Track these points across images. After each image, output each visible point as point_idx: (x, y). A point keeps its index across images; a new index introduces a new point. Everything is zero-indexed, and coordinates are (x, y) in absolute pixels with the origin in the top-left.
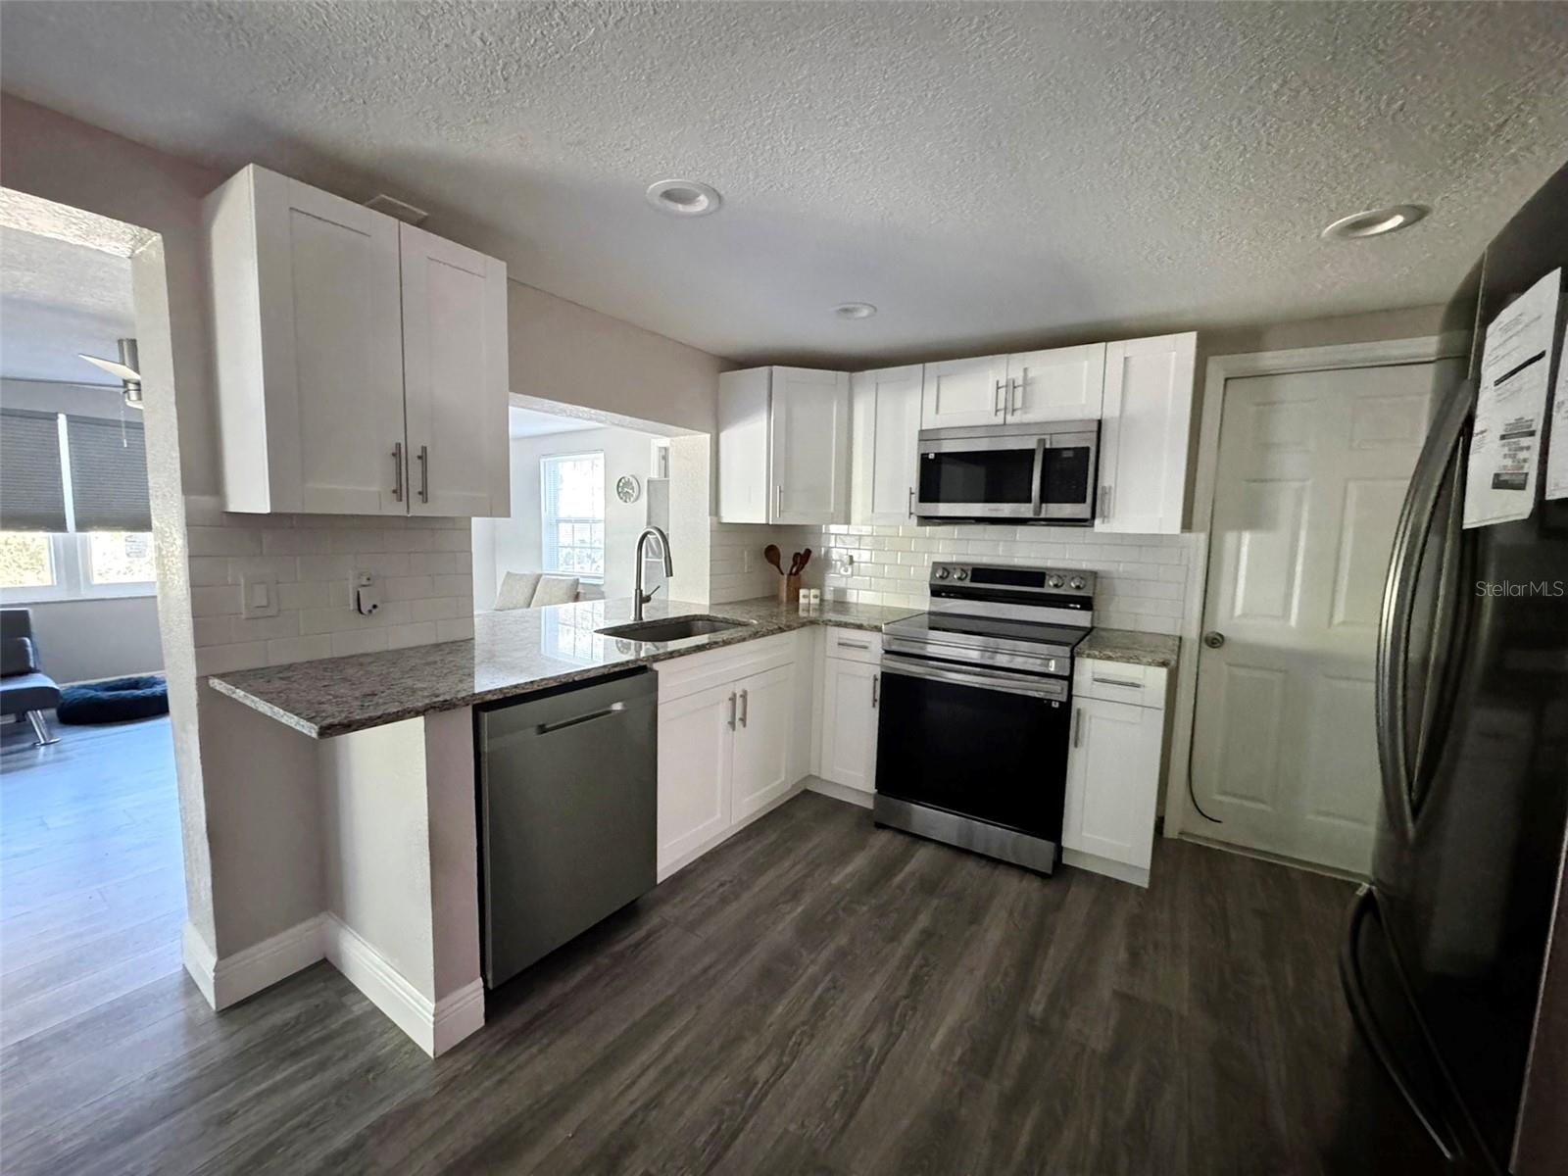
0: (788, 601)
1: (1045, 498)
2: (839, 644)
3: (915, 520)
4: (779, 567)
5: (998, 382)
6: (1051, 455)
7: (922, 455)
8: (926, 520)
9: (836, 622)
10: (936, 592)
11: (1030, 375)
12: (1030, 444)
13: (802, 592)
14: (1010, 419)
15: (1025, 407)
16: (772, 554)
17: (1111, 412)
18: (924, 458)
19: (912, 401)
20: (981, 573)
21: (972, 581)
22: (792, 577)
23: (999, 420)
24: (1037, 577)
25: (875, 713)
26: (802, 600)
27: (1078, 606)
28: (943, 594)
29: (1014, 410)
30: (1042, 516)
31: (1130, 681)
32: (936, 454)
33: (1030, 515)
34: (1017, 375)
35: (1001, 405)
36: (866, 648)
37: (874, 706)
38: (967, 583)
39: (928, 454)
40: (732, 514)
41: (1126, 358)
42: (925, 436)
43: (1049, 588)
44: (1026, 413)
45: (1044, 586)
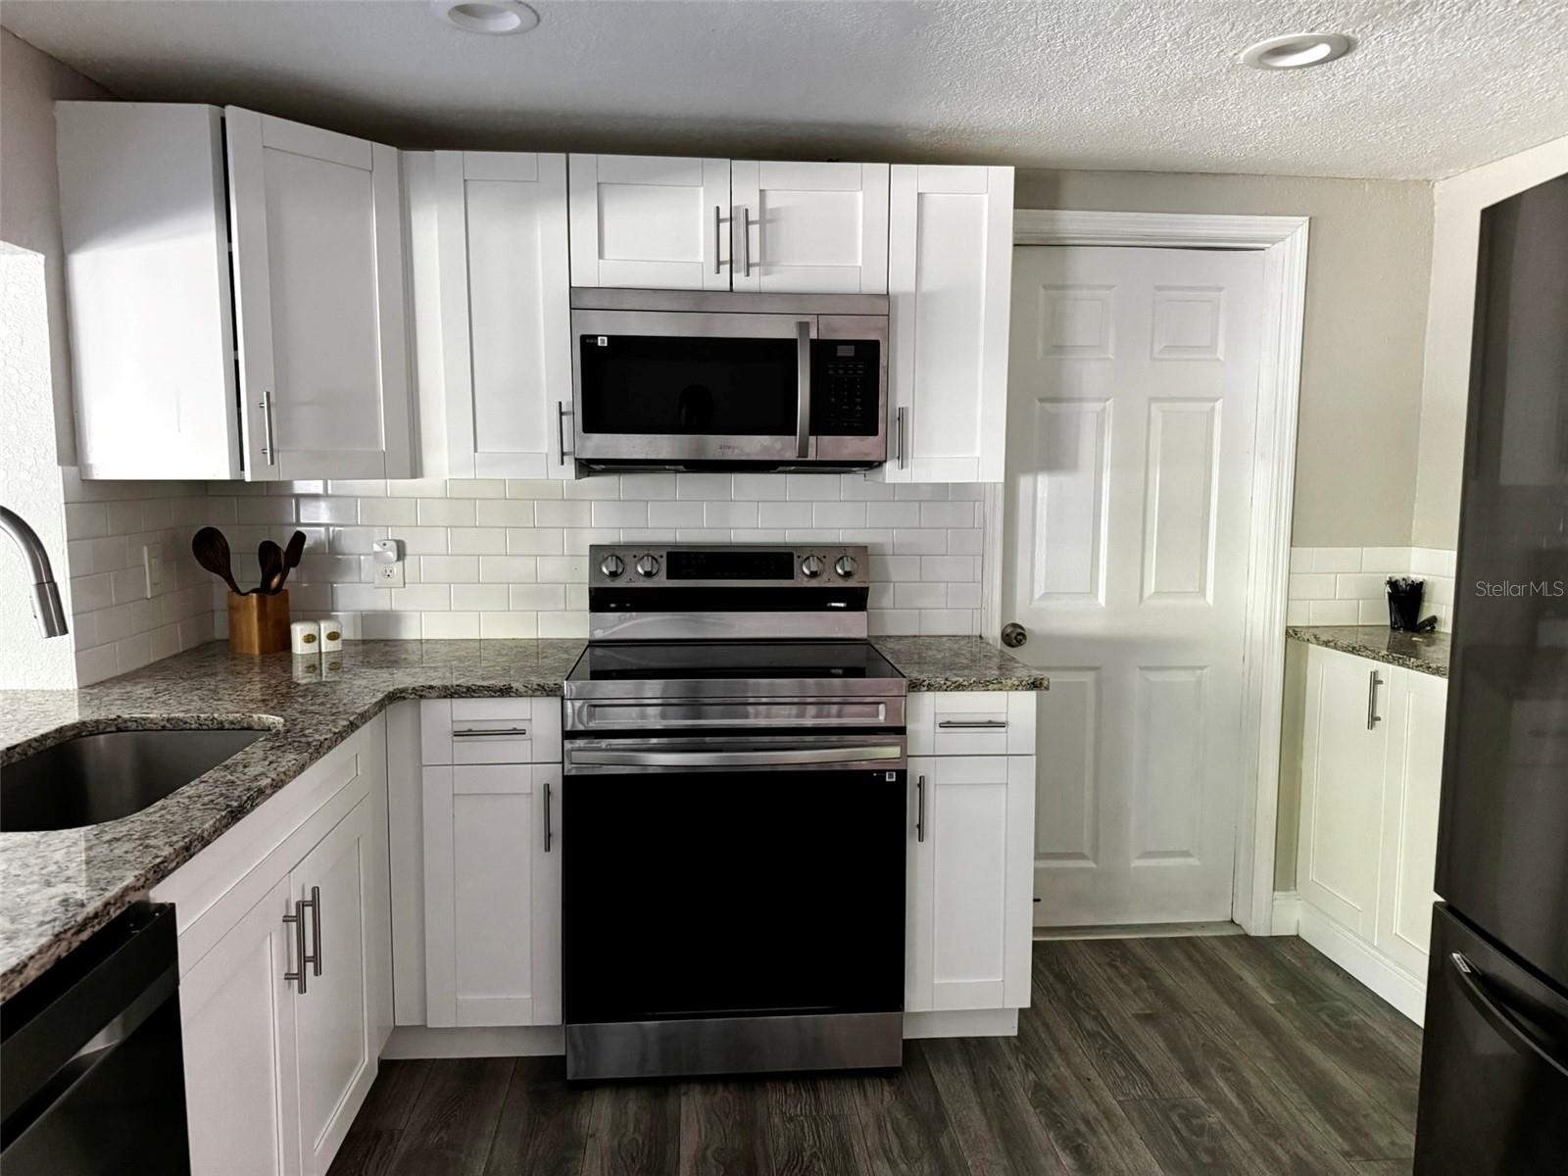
0: (263, 651)
1: (818, 427)
2: (457, 734)
3: (570, 467)
4: (229, 579)
5: (716, 211)
6: (823, 350)
7: (584, 338)
8: (587, 467)
9: (446, 688)
10: (601, 600)
11: (770, 204)
12: (779, 329)
13: (299, 631)
14: (741, 282)
15: (767, 264)
16: (210, 549)
17: (902, 282)
18: (587, 344)
19: (546, 228)
20: (683, 560)
21: (670, 576)
22: (269, 598)
23: (721, 282)
24: (777, 560)
25: (552, 864)
26: (299, 647)
27: (842, 605)
28: (612, 605)
29: (748, 266)
30: (811, 457)
31: (986, 719)
32: (610, 338)
33: (791, 455)
34: (747, 199)
35: (725, 256)
36: (523, 732)
37: (548, 849)
38: (662, 581)
39: (595, 337)
40: (108, 462)
41: (919, 194)
42: (579, 299)
43: (801, 581)
44: (766, 274)
45: (791, 577)
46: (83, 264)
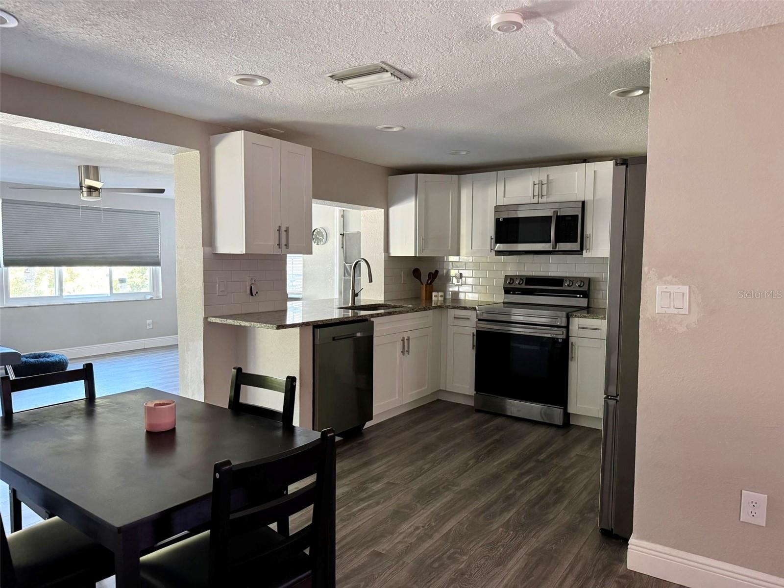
0: (426, 299)
1: (558, 240)
2: (455, 318)
3: (494, 253)
4: (420, 280)
5: (534, 182)
6: (560, 219)
7: (497, 219)
8: (499, 253)
9: (453, 307)
10: (507, 291)
11: (551, 178)
12: (548, 213)
13: (434, 294)
14: (541, 201)
15: (548, 195)
16: (416, 273)
17: (588, 197)
18: (497, 221)
19: (491, 191)
20: (530, 280)
21: (526, 285)
22: (428, 286)
23: (535, 201)
24: (558, 281)
25: (474, 352)
26: (434, 298)
27: (581, 296)
28: (511, 293)
29: (542, 196)
30: (557, 249)
31: (595, 327)
32: (503, 219)
33: (551, 249)
34: (544, 179)
35: (536, 193)
36: (469, 319)
37: (473, 348)
38: (524, 286)
39: (500, 218)
40: (395, 252)
41: (595, 171)
42: (497, 208)
43: (566, 286)
44: (548, 197)
45: (562, 286)
46: (391, 210)
